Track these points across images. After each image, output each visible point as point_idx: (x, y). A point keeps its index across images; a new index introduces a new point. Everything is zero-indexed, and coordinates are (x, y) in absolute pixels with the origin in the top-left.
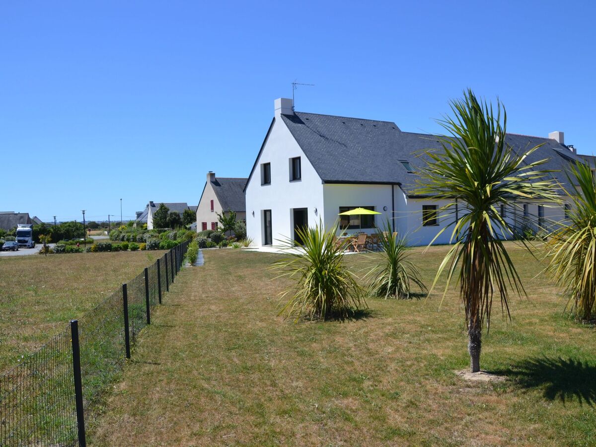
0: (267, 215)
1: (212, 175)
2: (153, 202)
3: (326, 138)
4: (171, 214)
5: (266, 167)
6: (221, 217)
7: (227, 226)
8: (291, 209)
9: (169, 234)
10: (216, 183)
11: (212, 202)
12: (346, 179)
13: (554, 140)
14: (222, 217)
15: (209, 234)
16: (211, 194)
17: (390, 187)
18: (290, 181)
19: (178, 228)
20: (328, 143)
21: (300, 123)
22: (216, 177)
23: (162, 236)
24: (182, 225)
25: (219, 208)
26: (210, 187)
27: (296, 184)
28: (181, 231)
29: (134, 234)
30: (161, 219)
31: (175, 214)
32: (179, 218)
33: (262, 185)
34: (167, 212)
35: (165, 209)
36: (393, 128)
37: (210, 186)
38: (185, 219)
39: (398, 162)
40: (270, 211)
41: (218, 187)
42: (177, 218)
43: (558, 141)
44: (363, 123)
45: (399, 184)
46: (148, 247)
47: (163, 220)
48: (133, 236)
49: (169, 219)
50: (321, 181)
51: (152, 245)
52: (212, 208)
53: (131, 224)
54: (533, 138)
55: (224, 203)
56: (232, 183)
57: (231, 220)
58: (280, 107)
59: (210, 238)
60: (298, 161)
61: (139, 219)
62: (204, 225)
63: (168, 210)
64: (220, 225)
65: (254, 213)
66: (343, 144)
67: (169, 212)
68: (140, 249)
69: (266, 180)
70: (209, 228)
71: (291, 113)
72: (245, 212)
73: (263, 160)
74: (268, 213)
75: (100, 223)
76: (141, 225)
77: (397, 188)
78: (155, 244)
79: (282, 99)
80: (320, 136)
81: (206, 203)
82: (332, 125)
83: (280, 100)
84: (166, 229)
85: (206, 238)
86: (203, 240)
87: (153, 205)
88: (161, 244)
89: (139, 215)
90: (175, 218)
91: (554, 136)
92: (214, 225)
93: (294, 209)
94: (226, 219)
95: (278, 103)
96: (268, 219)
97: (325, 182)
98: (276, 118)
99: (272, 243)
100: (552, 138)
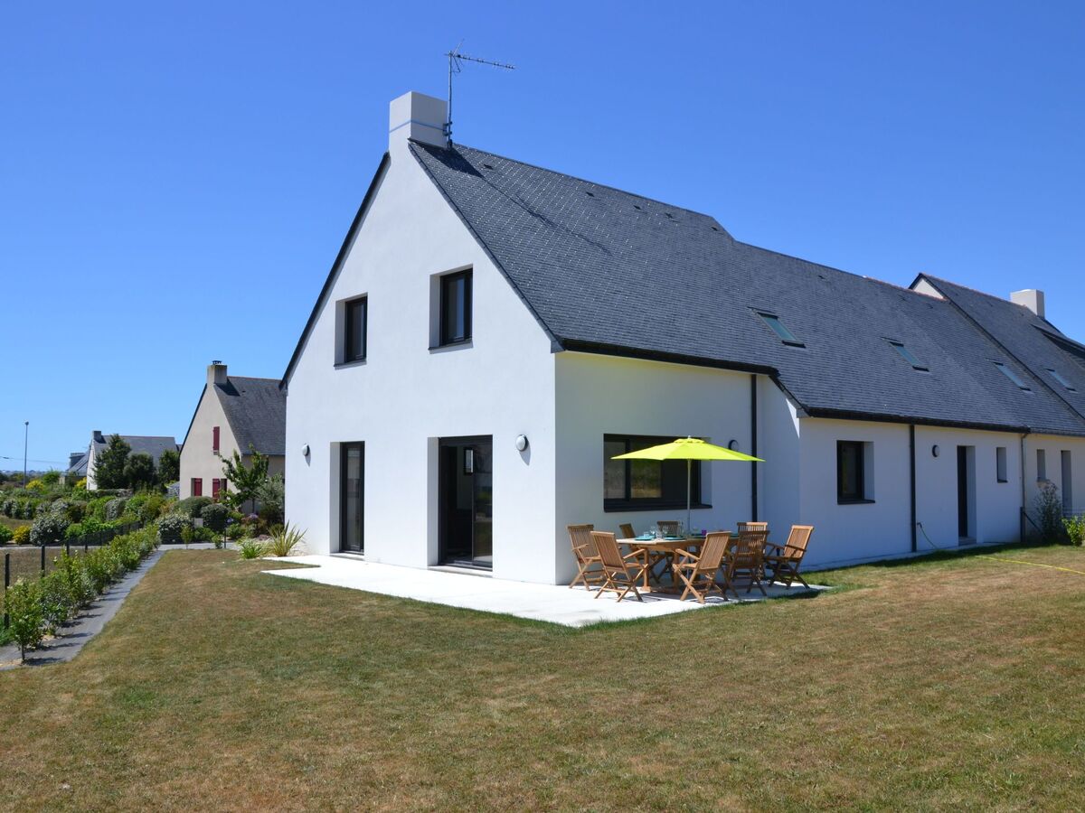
0: (350, 457)
1: (219, 369)
2: (99, 432)
3: (549, 222)
4: (134, 458)
5: (355, 311)
6: (230, 466)
7: (246, 489)
8: (430, 440)
9: (109, 503)
10: (228, 387)
11: (217, 431)
12: (628, 343)
13: (1027, 309)
14: (235, 465)
15: (199, 507)
16: (215, 412)
17: (743, 379)
18: (430, 348)
19: (145, 490)
20: (557, 236)
21: (470, 173)
22: (228, 375)
23: (93, 507)
24: (154, 484)
25: (230, 446)
26: (213, 396)
27: (453, 358)
28: (134, 498)
29: (34, 501)
30: (111, 470)
31: (143, 458)
32: (152, 468)
33: (337, 365)
34: (126, 453)
35: (122, 446)
36: (715, 229)
37: (213, 394)
38: (164, 471)
39: (752, 313)
40: (360, 446)
41: (232, 397)
42: (146, 467)
43: (1035, 311)
44: (640, 204)
45: (773, 373)
46: (35, 536)
47: (114, 472)
48: (30, 506)
49: (129, 471)
50: (546, 342)
51: (45, 531)
52: (216, 446)
53: (52, 478)
54: (991, 298)
55: (242, 433)
56: (266, 390)
57: (256, 474)
58: (409, 118)
59: (199, 516)
60: (461, 283)
61: (75, 468)
62: (197, 484)
63: (129, 450)
64: (233, 488)
65: (308, 453)
66: (599, 245)
67: (130, 455)
68: (14, 541)
69: (352, 349)
70: (207, 491)
71: (440, 142)
72: (284, 456)
73: (344, 289)
74: (353, 454)
75: (9, 475)
76: (74, 479)
77: (764, 382)
78: (54, 528)
79: (413, 94)
80: (531, 213)
81: (203, 432)
82: (560, 194)
83: (408, 97)
84: (121, 490)
85: (187, 517)
86: (179, 522)
87: (99, 437)
88: (69, 531)
89: (76, 459)
90: (142, 468)
91: (1024, 298)
92: (219, 485)
93: (442, 441)
94: (242, 472)
95: (401, 110)
96: (353, 474)
97: (564, 344)
98: (391, 155)
99: (362, 547)
100: (1022, 304)
